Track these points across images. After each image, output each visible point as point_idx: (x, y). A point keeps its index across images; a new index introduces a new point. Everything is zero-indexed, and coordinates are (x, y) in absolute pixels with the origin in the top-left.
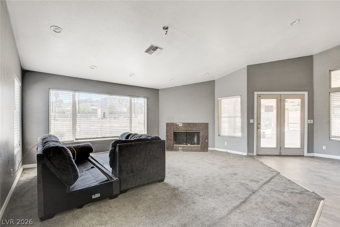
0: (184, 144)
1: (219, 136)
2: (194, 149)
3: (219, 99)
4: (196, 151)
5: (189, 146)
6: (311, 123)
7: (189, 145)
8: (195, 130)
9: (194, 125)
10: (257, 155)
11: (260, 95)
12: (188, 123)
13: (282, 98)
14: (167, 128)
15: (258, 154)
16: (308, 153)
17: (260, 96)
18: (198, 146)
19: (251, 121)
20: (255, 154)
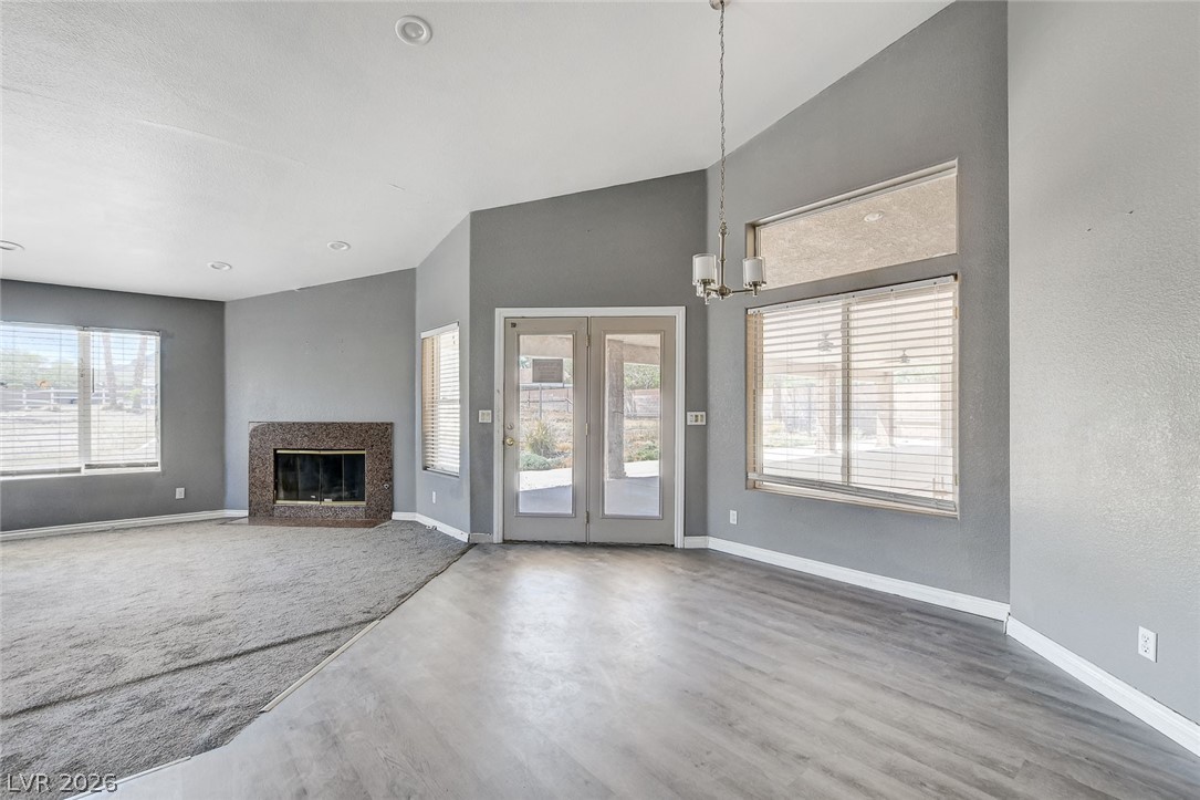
0: (312, 500)
1: (425, 468)
2: (342, 517)
3: (423, 335)
4: (352, 524)
5: (328, 507)
6: (699, 423)
7: (328, 502)
8: (344, 449)
9: (346, 429)
10: (505, 542)
11: (514, 321)
12: (325, 424)
13: (593, 332)
14: (251, 443)
15: (507, 538)
16: (685, 535)
17: (514, 325)
18: (357, 507)
19: (484, 416)
20: (497, 537)
